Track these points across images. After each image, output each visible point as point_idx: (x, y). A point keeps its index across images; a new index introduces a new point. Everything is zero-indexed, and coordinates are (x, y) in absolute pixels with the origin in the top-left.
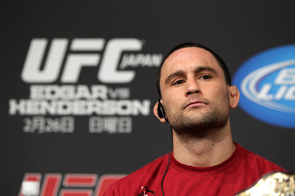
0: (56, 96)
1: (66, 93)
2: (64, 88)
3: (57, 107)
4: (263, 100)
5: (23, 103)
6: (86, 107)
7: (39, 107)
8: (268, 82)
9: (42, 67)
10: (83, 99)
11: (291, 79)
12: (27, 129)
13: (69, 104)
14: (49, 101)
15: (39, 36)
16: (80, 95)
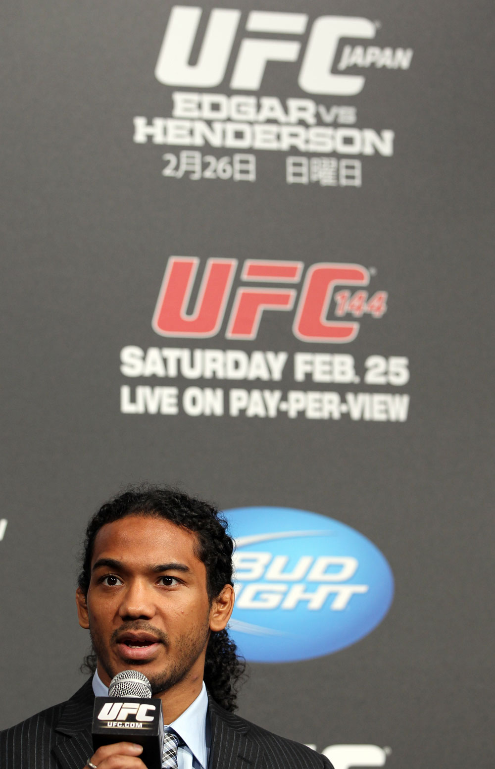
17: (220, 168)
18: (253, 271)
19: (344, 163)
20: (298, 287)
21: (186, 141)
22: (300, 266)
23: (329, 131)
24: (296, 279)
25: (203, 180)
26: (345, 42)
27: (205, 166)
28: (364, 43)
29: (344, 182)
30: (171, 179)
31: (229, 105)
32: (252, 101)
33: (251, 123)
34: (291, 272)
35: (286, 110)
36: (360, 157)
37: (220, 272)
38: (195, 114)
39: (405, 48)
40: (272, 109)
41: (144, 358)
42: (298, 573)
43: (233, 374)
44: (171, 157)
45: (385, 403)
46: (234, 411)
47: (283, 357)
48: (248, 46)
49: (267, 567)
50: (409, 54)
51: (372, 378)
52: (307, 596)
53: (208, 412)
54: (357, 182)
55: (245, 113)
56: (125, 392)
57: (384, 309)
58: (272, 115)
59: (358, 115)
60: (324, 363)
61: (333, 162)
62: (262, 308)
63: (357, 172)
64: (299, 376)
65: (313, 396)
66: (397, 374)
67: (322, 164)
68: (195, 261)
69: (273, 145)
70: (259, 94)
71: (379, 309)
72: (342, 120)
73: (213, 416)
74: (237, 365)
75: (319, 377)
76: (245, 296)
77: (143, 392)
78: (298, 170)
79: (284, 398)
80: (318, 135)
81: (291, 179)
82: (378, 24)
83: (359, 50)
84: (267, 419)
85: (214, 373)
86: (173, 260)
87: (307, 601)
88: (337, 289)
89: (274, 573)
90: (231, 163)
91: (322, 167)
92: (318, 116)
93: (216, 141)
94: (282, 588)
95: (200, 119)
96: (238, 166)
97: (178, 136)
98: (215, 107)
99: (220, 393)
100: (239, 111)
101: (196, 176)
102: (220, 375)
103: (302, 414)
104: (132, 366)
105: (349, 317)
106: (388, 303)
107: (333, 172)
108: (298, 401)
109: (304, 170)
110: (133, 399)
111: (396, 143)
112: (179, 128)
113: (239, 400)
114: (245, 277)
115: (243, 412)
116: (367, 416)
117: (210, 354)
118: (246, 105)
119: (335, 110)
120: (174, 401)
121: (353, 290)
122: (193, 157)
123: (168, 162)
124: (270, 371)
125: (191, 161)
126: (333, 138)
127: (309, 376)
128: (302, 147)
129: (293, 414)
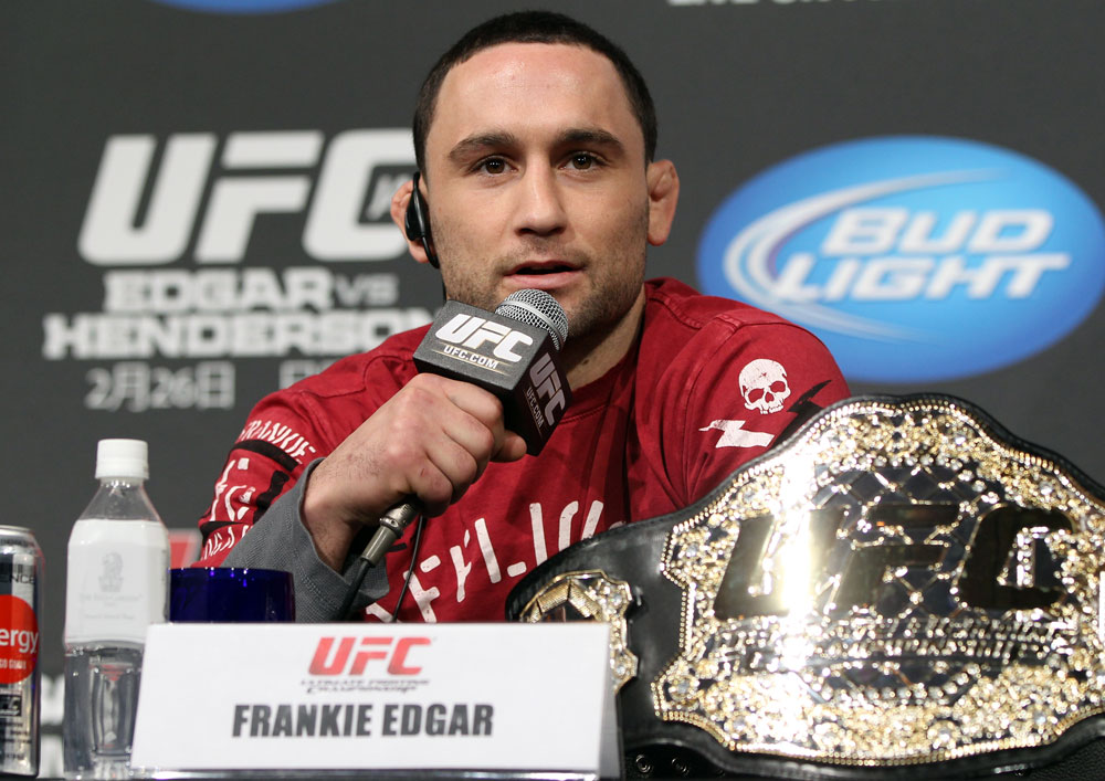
0: (182, 303)
1: (210, 292)
2: (205, 278)
3: (184, 335)
4: (788, 303)
5: (84, 323)
6: (270, 333)
7: (133, 335)
8: (802, 249)
9: (140, 219)
10: (261, 309)
11: (869, 239)
12: (96, 400)
13: (219, 324)
14: (162, 318)
15: (131, 129)
16: (251, 297)
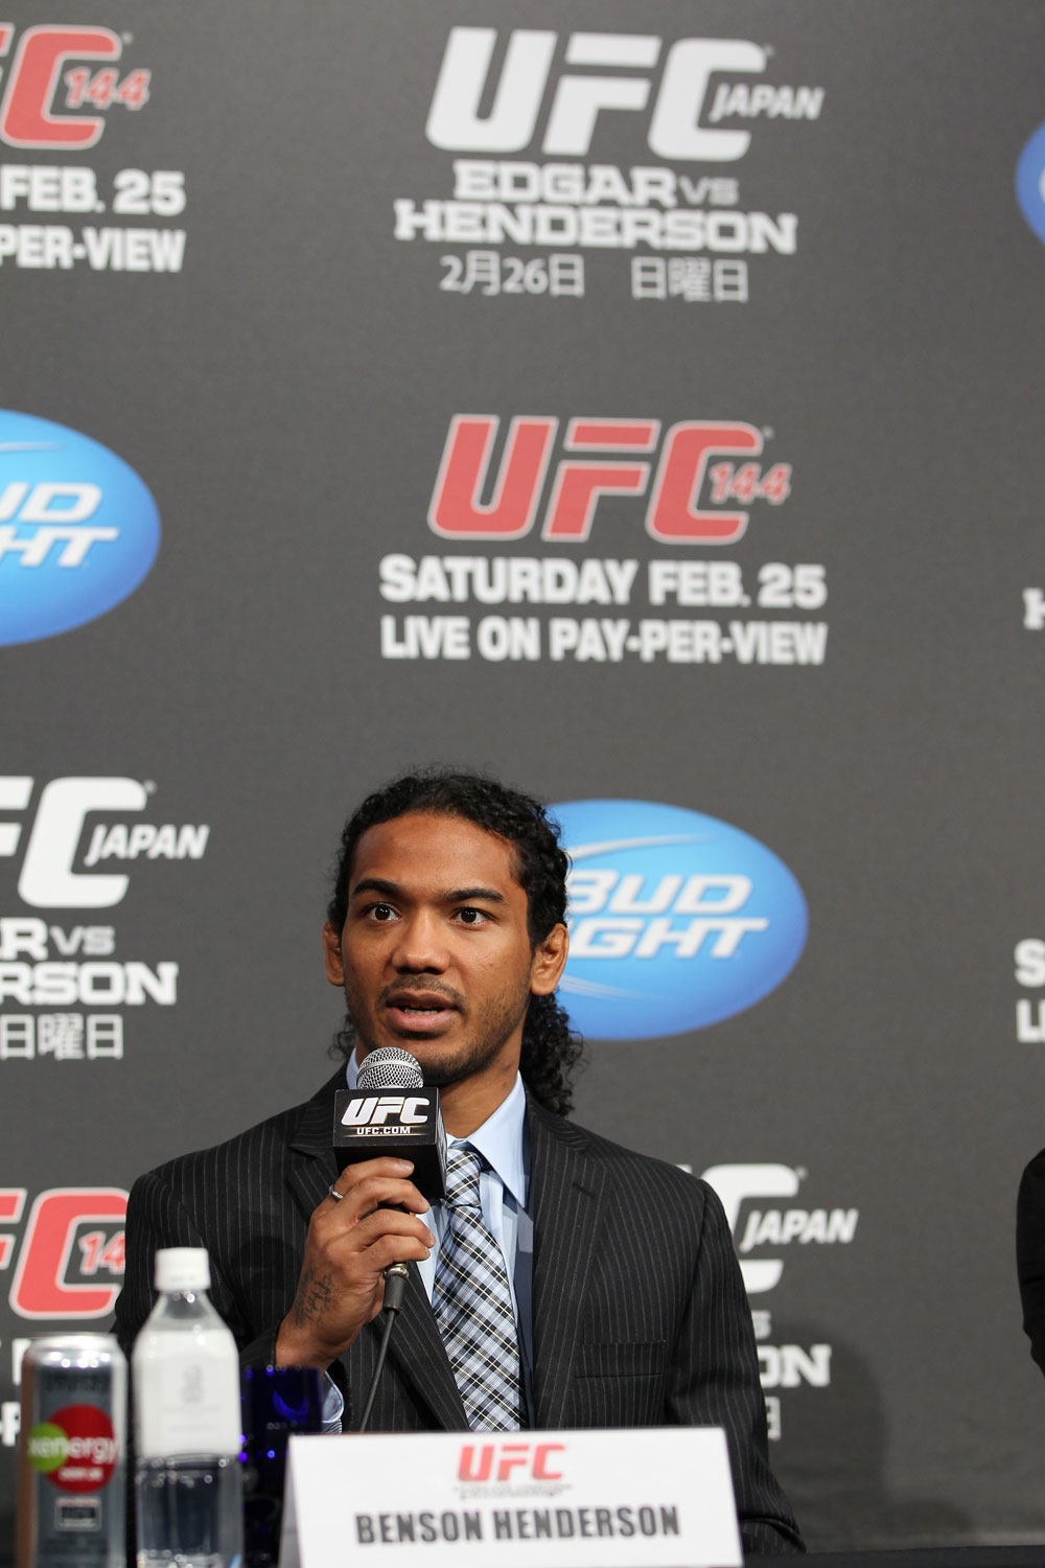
17: (529, 277)
18: (583, 434)
19: (720, 265)
20: (653, 459)
21: (476, 235)
22: (655, 425)
23: (697, 217)
24: (649, 447)
25: (502, 295)
26: (719, 79)
27: (506, 274)
28: (749, 80)
29: (721, 295)
30: (454, 295)
31: (541, 179)
32: (577, 171)
33: (575, 206)
34: (642, 436)
35: (629, 185)
36: (746, 255)
37: (533, 437)
38: (490, 193)
39: (812, 87)
40: (608, 184)
41: (416, 573)
42: (659, 901)
43: (554, 596)
44: (453, 262)
45: (790, 636)
46: (557, 653)
47: (631, 567)
48: (569, 87)
49: (611, 892)
50: (819, 95)
51: (769, 597)
52: (674, 936)
53: (516, 654)
54: (742, 295)
55: (567, 191)
56: (388, 625)
57: (786, 490)
58: (608, 194)
59: (742, 191)
60: (695, 576)
61: (705, 265)
62: (597, 492)
63: (742, 280)
64: (657, 596)
65: (679, 627)
66: (809, 592)
67: (687, 267)
68: (493, 421)
69: (611, 240)
70: (586, 161)
71: (778, 490)
72: (716, 199)
73: (524, 661)
74: (560, 581)
75: (687, 598)
76: (569, 472)
77: (414, 624)
78: (649, 277)
79: (634, 631)
80: (681, 223)
81: (639, 292)
82: (770, 50)
83: (741, 91)
84: (608, 664)
85: (525, 594)
86: (458, 421)
87: (675, 944)
88: (714, 461)
89: (622, 902)
90: (546, 269)
91: (687, 273)
92: (679, 193)
93: (522, 235)
94: (636, 924)
95: (497, 201)
96: (556, 274)
97: (463, 228)
98: (520, 182)
99: (534, 624)
100: (556, 188)
101: (492, 290)
102: (535, 597)
103: (661, 655)
104: (398, 586)
105: (732, 504)
106: (793, 481)
107: (704, 280)
108: (655, 635)
109: (659, 277)
110: (400, 637)
111: (801, 233)
112: (464, 215)
113: (564, 635)
114: (570, 444)
115: (570, 653)
116: (763, 657)
117: (519, 565)
118: (567, 178)
119: (705, 184)
120: (463, 638)
121: (739, 462)
122: (487, 261)
123: (448, 269)
124: (611, 590)
125: (484, 266)
126: (703, 227)
127: (671, 596)
128: (656, 242)
129: (647, 655)
